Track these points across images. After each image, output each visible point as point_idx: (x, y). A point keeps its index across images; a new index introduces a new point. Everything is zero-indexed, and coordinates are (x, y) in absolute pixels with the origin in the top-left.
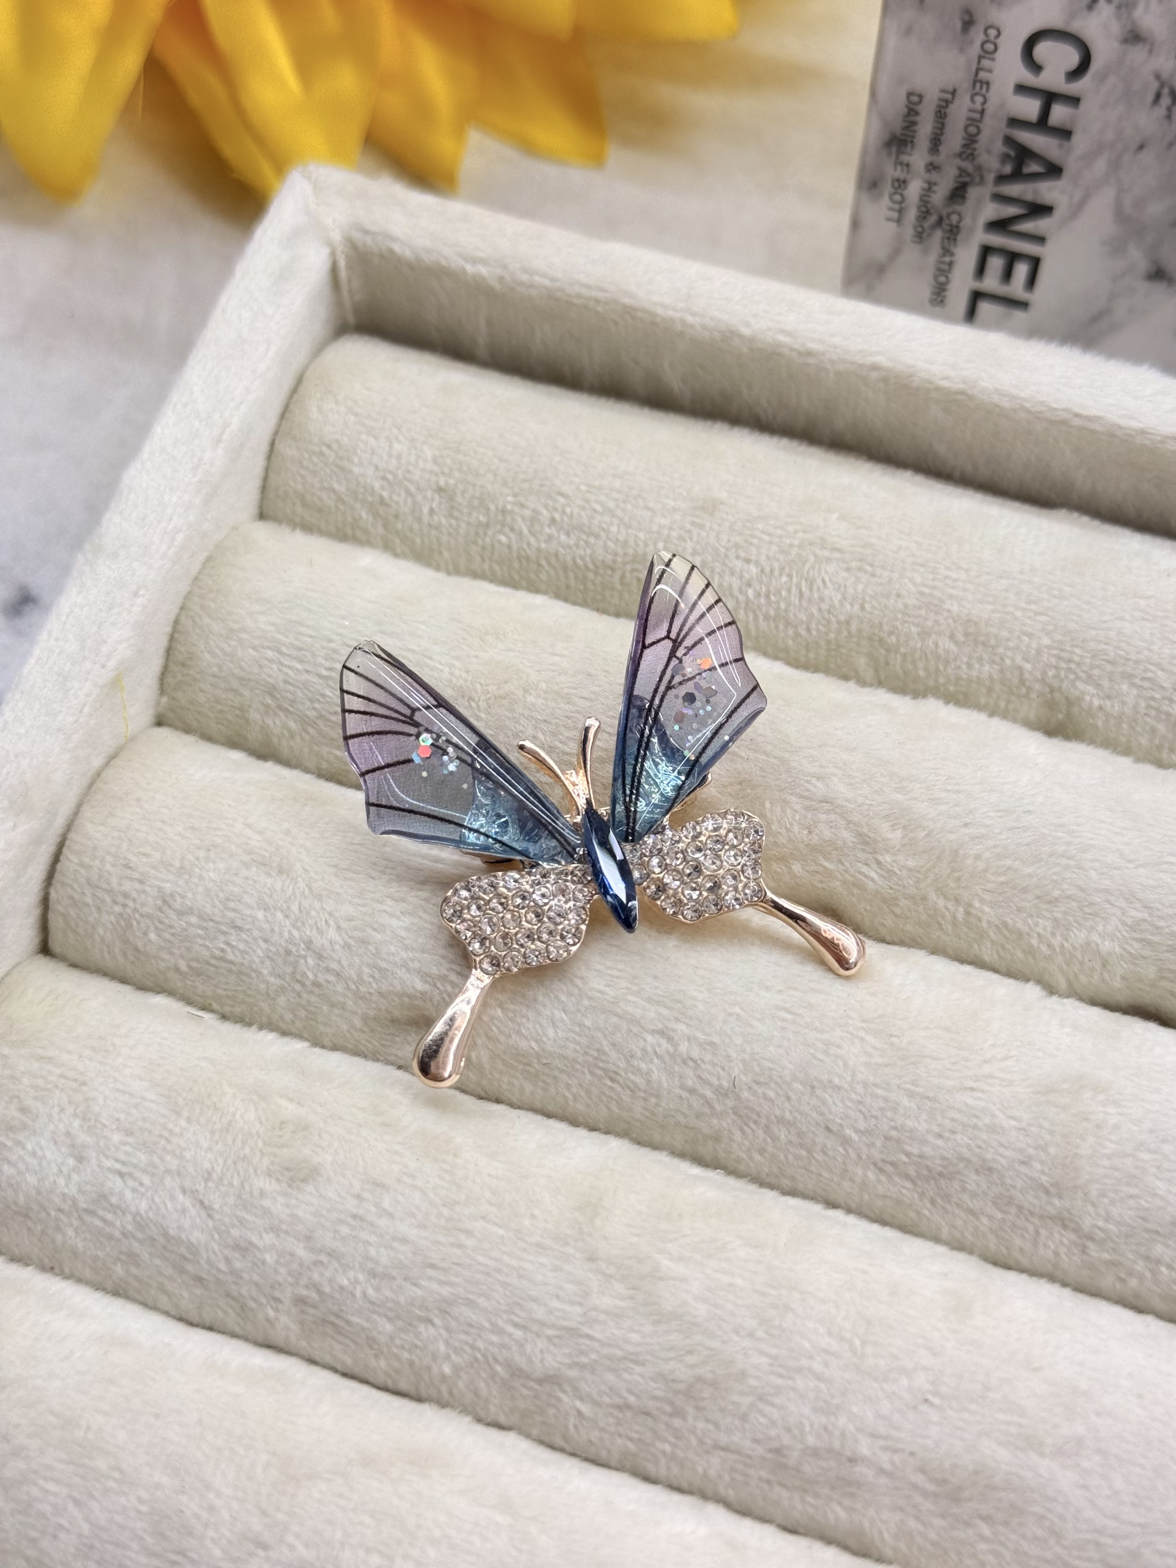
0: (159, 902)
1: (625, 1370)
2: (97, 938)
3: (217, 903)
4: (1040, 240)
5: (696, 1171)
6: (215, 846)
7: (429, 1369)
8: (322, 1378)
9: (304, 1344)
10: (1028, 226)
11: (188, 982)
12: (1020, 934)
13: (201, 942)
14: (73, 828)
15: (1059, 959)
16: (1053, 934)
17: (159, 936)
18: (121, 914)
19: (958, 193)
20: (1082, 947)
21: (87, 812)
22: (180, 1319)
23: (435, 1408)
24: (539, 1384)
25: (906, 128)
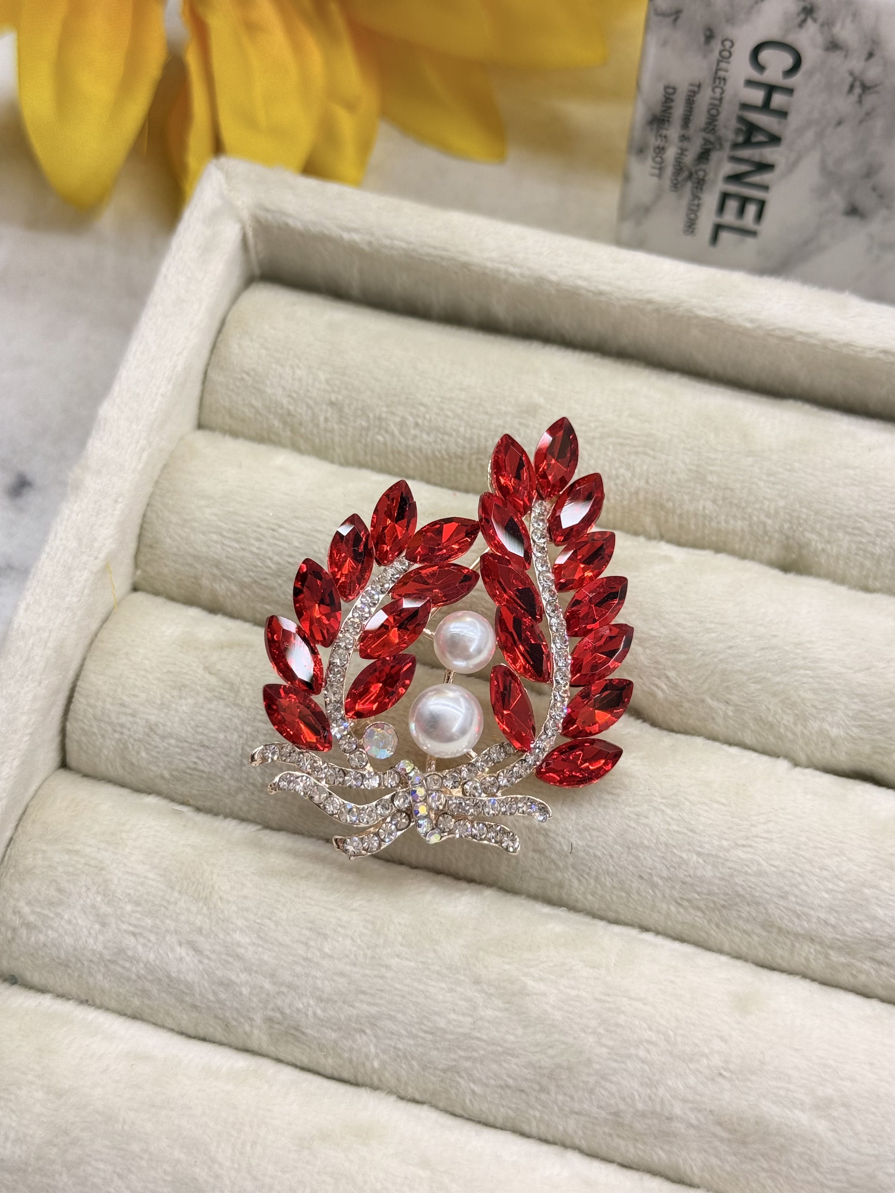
0: (147, 730)
1: (505, 1061)
2: (103, 757)
3: (189, 728)
4: (765, 188)
5: (547, 910)
6: (185, 686)
7: (363, 1064)
8: (288, 1074)
9: (273, 1049)
10: (756, 179)
11: (171, 786)
12: (772, 726)
13: (179, 757)
14: (81, 678)
15: (801, 742)
16: (795, 724)
17: (148, 753)
18: (120, 740)
19: (704, 156)
20: (817, 732)
21: (90, 665)
22: (182, 1033)
23: (368, 1090)
24: (444, 1073)
25: (664, 111)
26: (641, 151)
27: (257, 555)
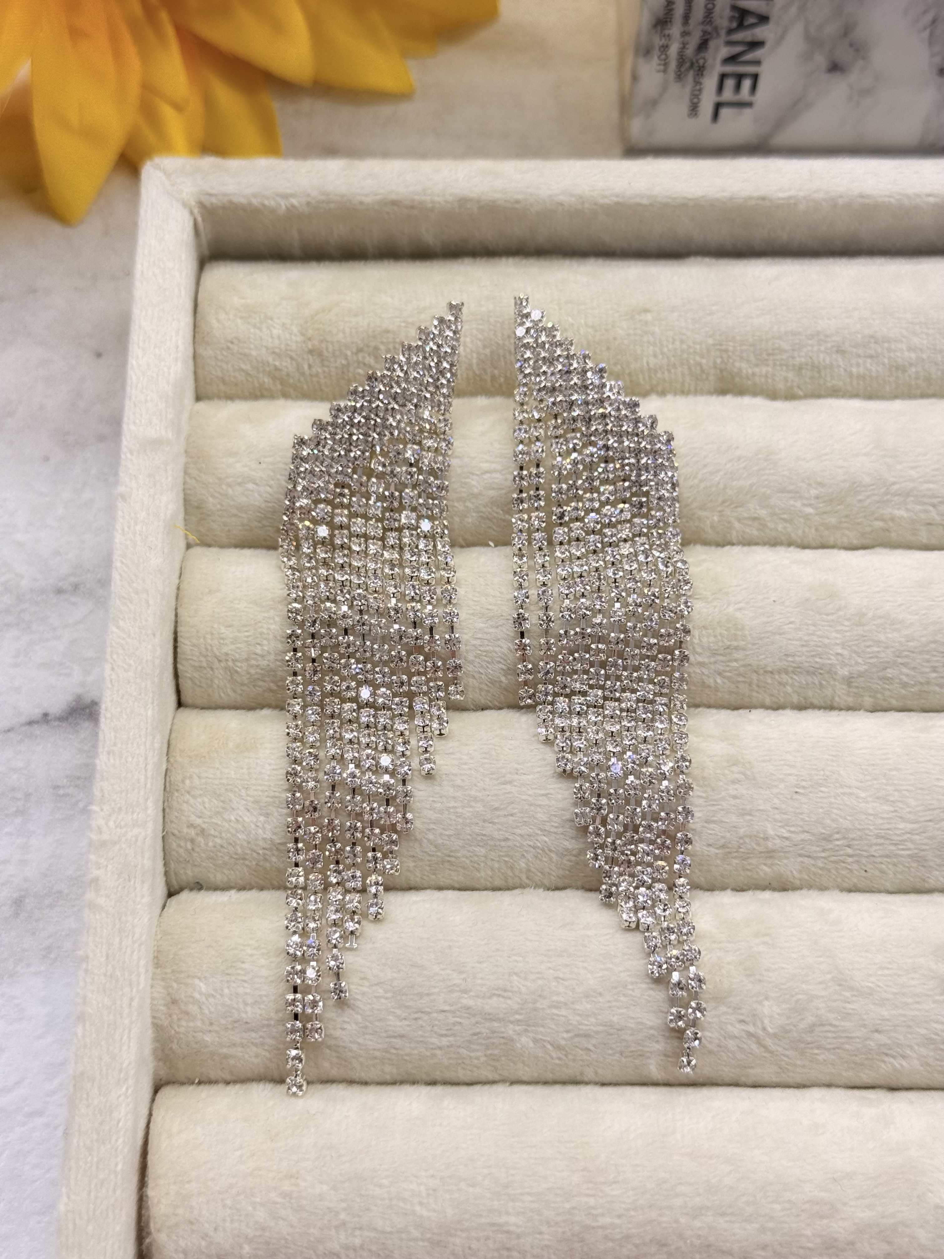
4: (758, 63)
10: (750, 56)
19: (703, 45)
25: (666, 14)
26: (647, 52)
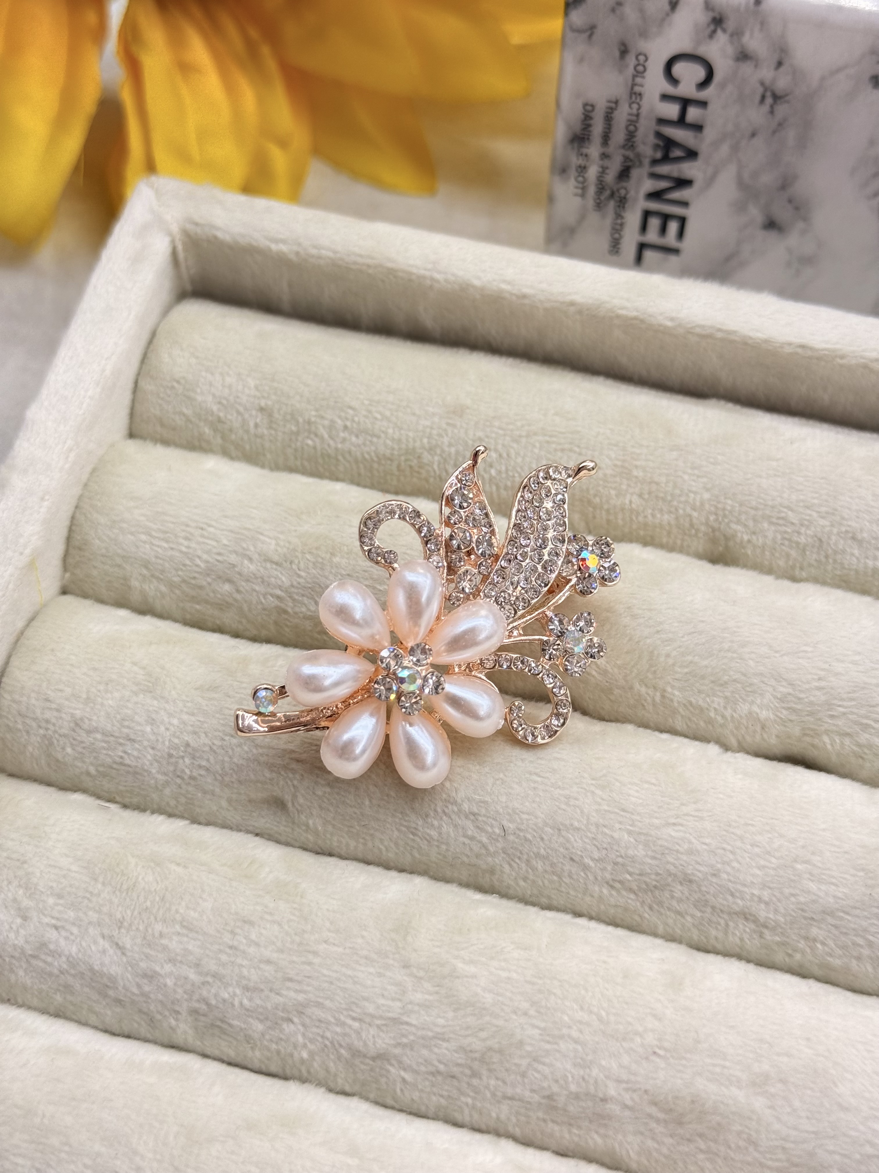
0: (73, 725)
1: (435, 1046)
2: (28, 754)
3: (116, 723)
4: (685, 204)
5: (479, 896)
6: (111, 681)
7: (291, 1055)
8: (213, 1068)
9: (199, 1043)
10: (676, 195)
11: (97, 782)
12: (701, 710)
13: (105, 752)
15: (731, 726)
16: (725, 708)
17: (74, 749)
18: (45, 736)
19: (624, 174)
20: (746, 716)
21: (15, 662)
22: (106, 1031)
23: (298, 1083)
24: (374, 1061)
25: (584, 129)
26: (564, 171)
27: (186, 554)
